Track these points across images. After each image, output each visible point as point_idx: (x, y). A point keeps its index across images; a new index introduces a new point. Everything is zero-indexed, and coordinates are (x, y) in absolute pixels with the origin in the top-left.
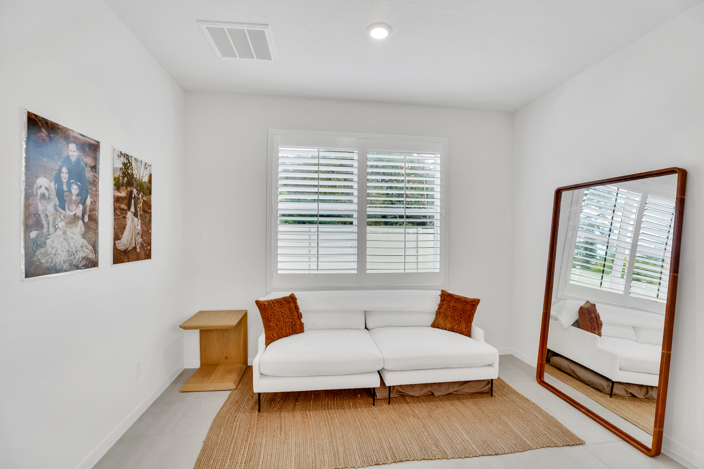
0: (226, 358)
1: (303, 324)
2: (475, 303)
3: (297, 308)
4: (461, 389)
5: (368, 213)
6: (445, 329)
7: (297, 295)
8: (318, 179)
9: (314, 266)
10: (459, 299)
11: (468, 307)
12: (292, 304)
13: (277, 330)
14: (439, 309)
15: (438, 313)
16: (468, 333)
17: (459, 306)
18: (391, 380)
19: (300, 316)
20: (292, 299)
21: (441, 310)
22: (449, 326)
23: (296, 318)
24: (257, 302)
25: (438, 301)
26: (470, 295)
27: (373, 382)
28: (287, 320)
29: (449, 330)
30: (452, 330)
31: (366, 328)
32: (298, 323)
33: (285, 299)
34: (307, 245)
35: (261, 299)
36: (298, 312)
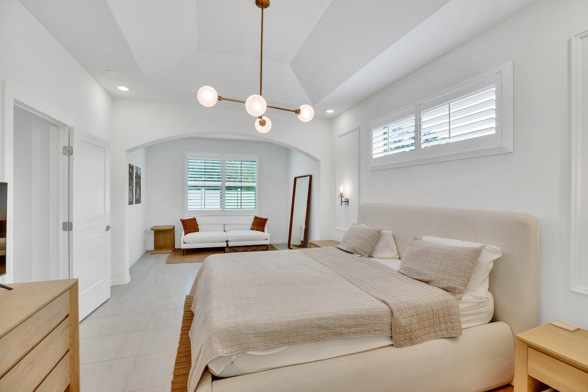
0: (166, 245)
1: (199, 228)
2: (266, 220)
3: (196, 222)
4: (257, 249)
5: (226, 186)
6: (255, 230)
7: (196, 218)
8: (205, 172)
9: (203, 207)
10: (260, 218)
11: (263, 221)
12: (194, 221)
13: (189, 230)
14: (253, 223)
15: (253, 224)
16: (263, 231)
17: (260, 221)
18: (230, 244)
19: (197, 225)
20: (194, 219)
21: (254, 223)
22: (256, 228)
23: (196, 226)
24: (181, 220)
25: (253, 219)
26: (264, 217)
27: (224, 245)
28: (193, 226)
29: (256, 230)
30: (257, 230)
31: (224, 231)
32: (197, 228)
33: (192, 219)
34: (200, 198)
35: (182, 219)
36: (197, 224)
